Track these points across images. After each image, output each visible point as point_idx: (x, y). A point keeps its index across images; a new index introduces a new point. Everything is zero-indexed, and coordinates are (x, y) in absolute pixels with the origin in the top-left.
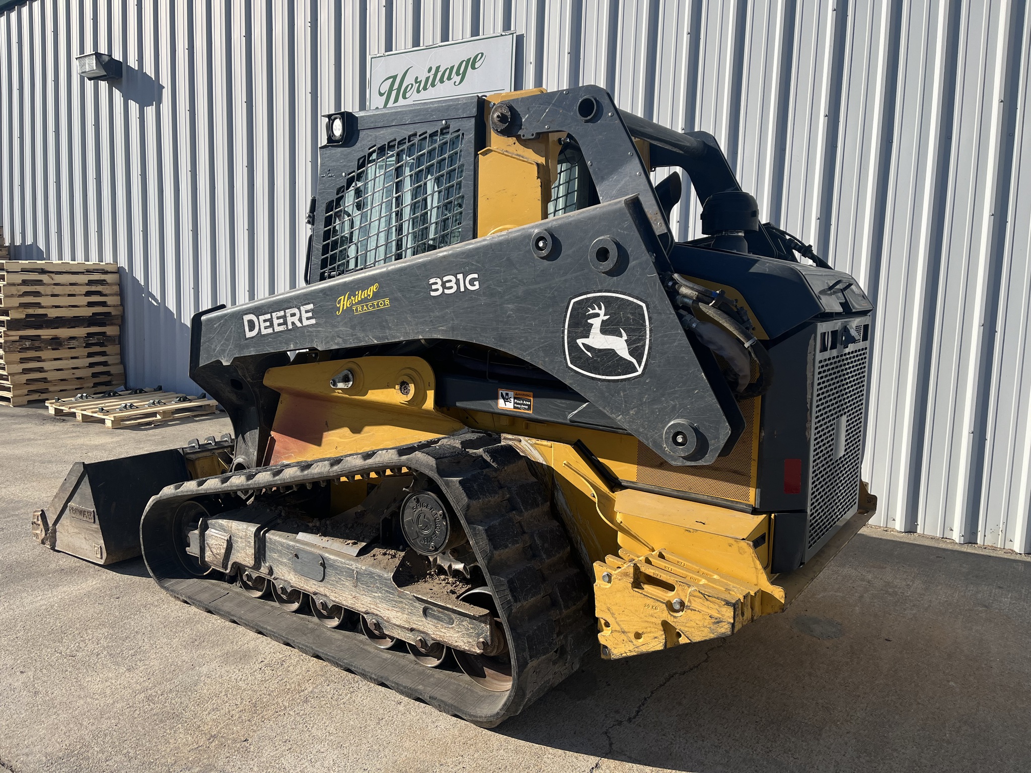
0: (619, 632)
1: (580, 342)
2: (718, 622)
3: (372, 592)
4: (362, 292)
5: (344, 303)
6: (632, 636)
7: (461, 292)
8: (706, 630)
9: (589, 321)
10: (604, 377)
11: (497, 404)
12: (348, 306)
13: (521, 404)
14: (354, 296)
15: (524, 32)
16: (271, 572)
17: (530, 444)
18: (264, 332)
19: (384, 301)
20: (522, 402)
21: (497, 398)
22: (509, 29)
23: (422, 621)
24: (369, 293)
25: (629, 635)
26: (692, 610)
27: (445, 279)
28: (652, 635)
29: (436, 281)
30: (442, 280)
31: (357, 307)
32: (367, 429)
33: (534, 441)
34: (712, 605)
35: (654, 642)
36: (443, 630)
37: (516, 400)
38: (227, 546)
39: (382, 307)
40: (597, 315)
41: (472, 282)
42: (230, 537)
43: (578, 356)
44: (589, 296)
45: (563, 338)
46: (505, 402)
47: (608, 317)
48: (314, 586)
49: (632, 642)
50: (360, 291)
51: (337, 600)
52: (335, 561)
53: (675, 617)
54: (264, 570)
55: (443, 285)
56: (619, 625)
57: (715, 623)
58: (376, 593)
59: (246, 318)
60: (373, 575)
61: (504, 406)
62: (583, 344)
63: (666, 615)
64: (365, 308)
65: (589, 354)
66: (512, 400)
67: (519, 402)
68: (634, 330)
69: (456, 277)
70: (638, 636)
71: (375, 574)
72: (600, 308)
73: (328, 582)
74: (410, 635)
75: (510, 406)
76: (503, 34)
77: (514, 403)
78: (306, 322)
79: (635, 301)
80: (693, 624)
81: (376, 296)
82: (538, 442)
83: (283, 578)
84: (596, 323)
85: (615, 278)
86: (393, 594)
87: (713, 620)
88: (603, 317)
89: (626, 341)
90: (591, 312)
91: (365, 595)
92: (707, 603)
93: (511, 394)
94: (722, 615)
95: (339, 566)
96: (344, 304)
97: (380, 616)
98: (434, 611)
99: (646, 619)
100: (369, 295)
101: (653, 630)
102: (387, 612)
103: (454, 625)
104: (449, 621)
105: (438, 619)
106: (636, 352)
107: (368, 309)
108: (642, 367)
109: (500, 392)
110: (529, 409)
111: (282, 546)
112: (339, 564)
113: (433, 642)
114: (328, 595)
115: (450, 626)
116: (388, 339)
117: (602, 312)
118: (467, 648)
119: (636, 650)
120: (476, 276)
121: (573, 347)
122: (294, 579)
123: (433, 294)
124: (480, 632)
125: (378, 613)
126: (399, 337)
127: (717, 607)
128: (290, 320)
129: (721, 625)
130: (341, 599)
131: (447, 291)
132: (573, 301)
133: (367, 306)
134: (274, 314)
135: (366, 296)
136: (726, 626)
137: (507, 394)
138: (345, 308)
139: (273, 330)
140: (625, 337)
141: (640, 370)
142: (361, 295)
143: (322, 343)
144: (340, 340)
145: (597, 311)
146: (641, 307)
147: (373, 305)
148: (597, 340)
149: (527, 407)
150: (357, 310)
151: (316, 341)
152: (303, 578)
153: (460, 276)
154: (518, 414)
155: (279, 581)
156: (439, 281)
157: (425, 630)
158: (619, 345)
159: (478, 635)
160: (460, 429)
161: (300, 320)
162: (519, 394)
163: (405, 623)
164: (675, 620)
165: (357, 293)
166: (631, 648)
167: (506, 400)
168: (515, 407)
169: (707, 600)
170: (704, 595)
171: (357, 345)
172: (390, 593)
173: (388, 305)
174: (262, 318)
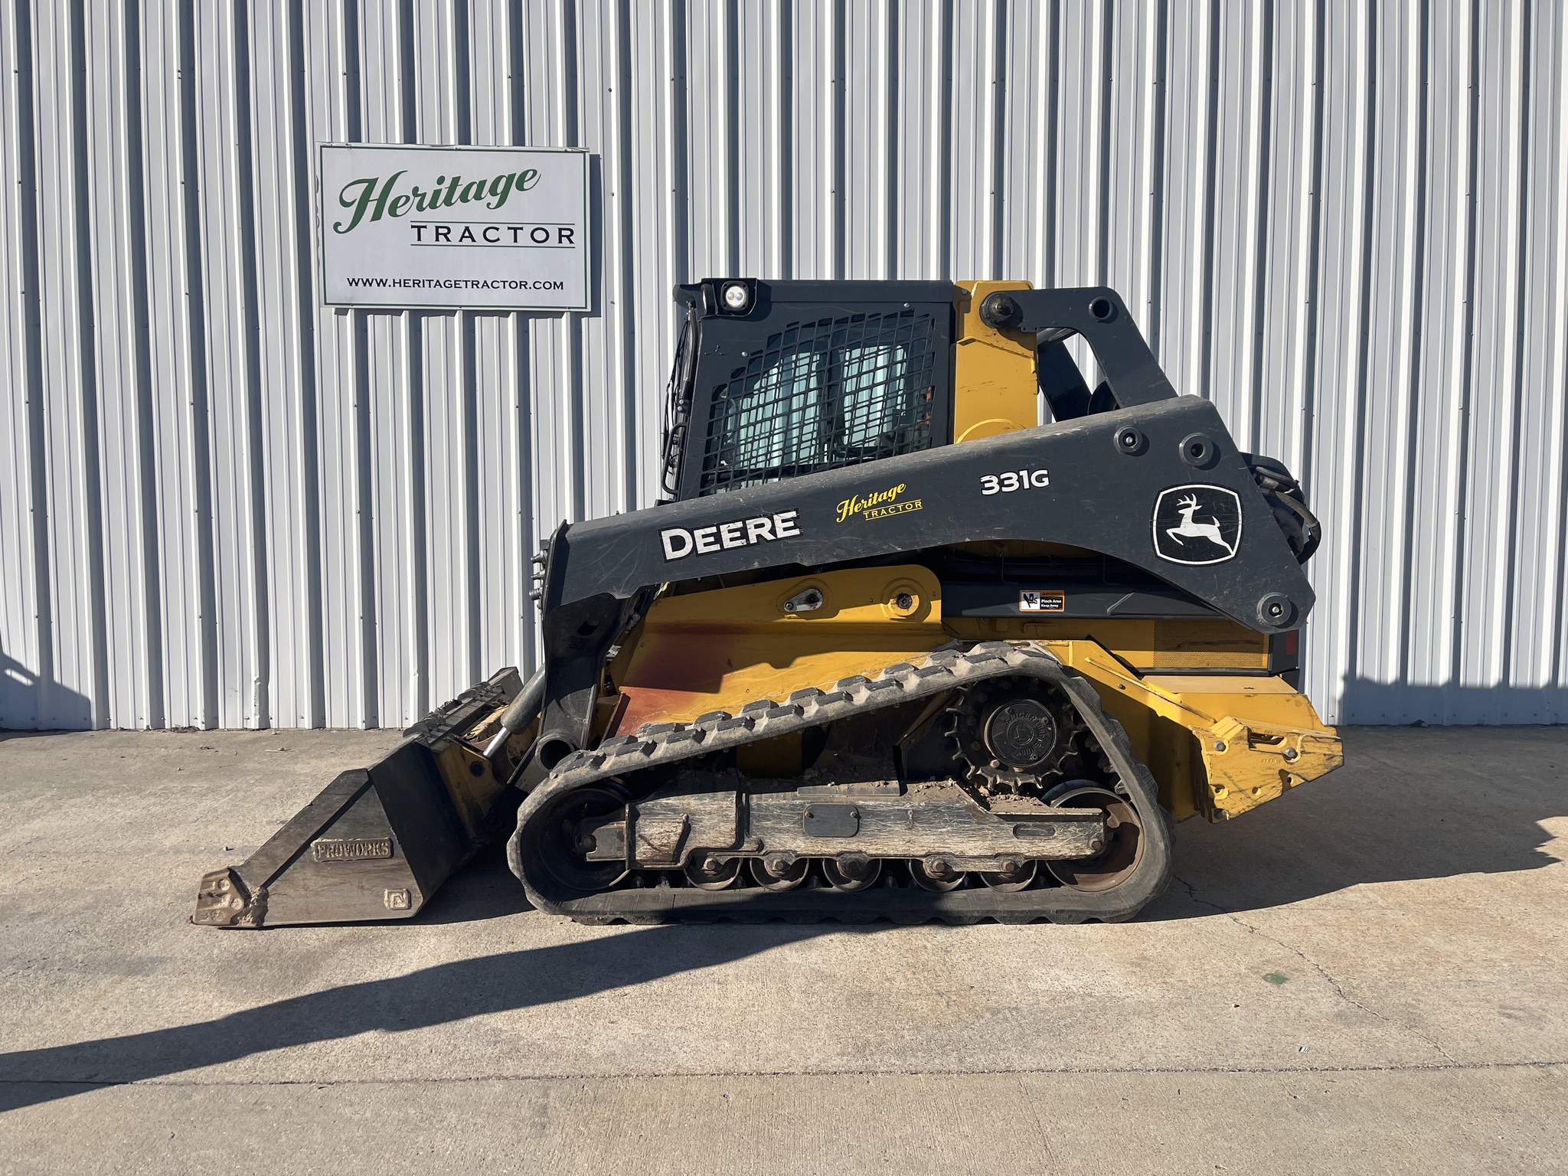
0: (1236, 792)
1: (1170, 532)
2: (1331, 758)
3: (937, 828)
4: (879, 494)
5: (849, 507)
6: (1250, 792)
7: (1024, 489)
8: (1321, 767)
9: (1180, 512)
10: (1196, 563)
11: (1018, 607)
12: (856, 511)
13: (1049, 604)
14: (867, 499)
15: (599, 152)
16: (761, 845)
17: (1042, 647)
18: (701, 549)
19: (914, 504)
20: (1051, 601)
21: (1018, 601)
22: (576, 145)
23: (1012, 842)
24: (890, 495)
25: (1247, 792)
26: (1307, 753)
27: (1003, 476)
28: (1270, 786)
29: (991, 479)
30: (999, 478)
31: (870, 512)
32: (799, 660)
33: (1046, 642)
34: (1323, 745)
35: (1271, 791)
36: (1041, 844)
37: (1043, 601)
38: (683, 831)
39: (910, 510)
40: (1189, 506)
41: (1039, 479)
42: (687, 817)
43: (1167, 545)
44: (1179, 488)
45: (1152, 529)
46: (1029, 603)
47: (1200, 507)
48: (839, 845)
49: (1250, 797)
50: (876, 494)
51: (879, 852)
52: (875, 807)
53: (1292, 764)
54: (748, 846)
55: (1001, 483)
56: (1236, 786)
57: (1329, 759)
58: (944, 827)
59: (666, 536)
60: (939, 809)
61: (1028, 608)
62: (1174, 534)
63: (1283, 765)
64: (883, 512)
65: (1181, 542)
66: (1038, 600)
67: (1048, 602)
68: (1225, 518)
69: (1018, 474)
70: (1255, 790)
71: (940, 807)
72: (1191, 499)
73: (863, 835)
74: (994, 863)
75: (1035, 607)
76: (569, 150)
77: (1041, 603)
78: (781, 534)
79: (1227, 491)
80: (1309, 765)
81: (900, 498)
82: (1051, 643)
83: (782, 849)
84: (1188, 513)
85: (1207, 471)
86: (969, 823)
87: (1327, 757)
88: (1194, 507)
89: (1218, 528)
90: (1182, 503)
91: (927, 835)
92: (1318, 745)
93: (1037, 594)
94: (1332, 751)
95: (884, 811)
96: (848, 510)
97: (951, 853)
98: (1029, 827)
99: (1264, 773)
100: (891, 498)
101: (1270, 781)
102: (960, 845)
103: (1055, 835)
104: (1049, 833)
105: (1034, 834)
106: (1228, 536)
107: (888, 513)
108: (1235, 550)
109: (1023, 593)
110: (1060, 606)
111: (781, 808)
112: (885, 809)
113: (1026, 861)
114: (864, 850)
115: (1051, 837)
116: (919, 546)
117: (1194, 503)
118: (1074, 854)
119: (1255, 803)
120: (1045, 472)
121: (1163, 538)
122: (803, 846)
123: (985, 492)
124: (1091, 832)
125: (947, 850)
126: (935, 542)
127: (1327, 746)
128: (753, 534)
129: (1333, 759)
130: (886, 849)
131: (1004, 489)
132: (1162, 494)
133: (886, 510)
134: (724, 528)
135: (885, 498)
136: (1339, 759)
137: (1032, 595)
138: (851, 513)
139: (722, 546)
140: (1217, 524)
141: (1233, 553)
142: (875, 498)
143: (811, 556)
144: (842, 552)
145: (1188, 501)
146: (1234, 496)
147: (897, 509)
148: (1189, 528)
149: (1057, 606)
150: (870, 515)
151: (800, 556)
152: (820, 840)
153: (1024, 473)
154: (1046, 614)
155: (773, 854)
156: (995, 479)
157: (1017, 850)
158: (1212, 532)
159: (1089, 837)
160: (947, 642)
161: (773, 531)
162: (1047, 594)
163: (986, 851)
164: (1292, 766)
165: (871, 495)
166: (1249, 804)
167: (1029, 601)
168: (1041, 608)
169: (1318, 742)
170: (1315, 738)
171: (869, 555)
172: (965, 823)
173: (919, 507)
174: (698, 533)
